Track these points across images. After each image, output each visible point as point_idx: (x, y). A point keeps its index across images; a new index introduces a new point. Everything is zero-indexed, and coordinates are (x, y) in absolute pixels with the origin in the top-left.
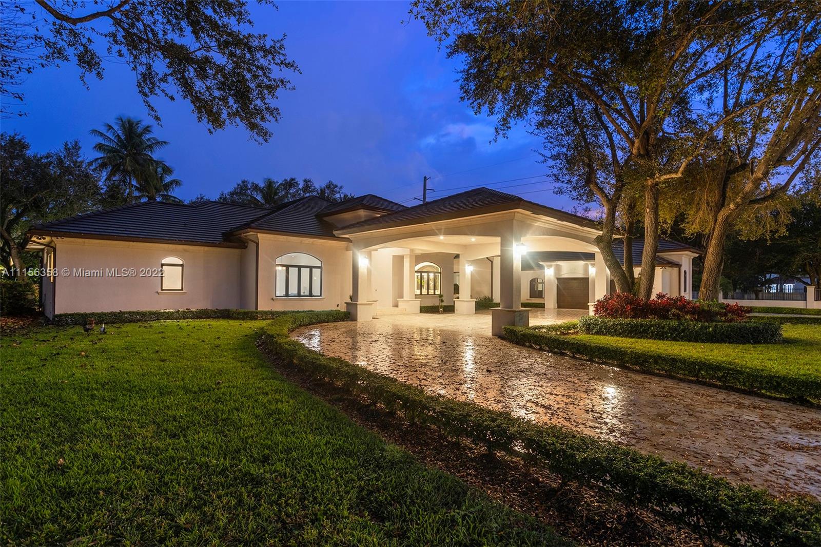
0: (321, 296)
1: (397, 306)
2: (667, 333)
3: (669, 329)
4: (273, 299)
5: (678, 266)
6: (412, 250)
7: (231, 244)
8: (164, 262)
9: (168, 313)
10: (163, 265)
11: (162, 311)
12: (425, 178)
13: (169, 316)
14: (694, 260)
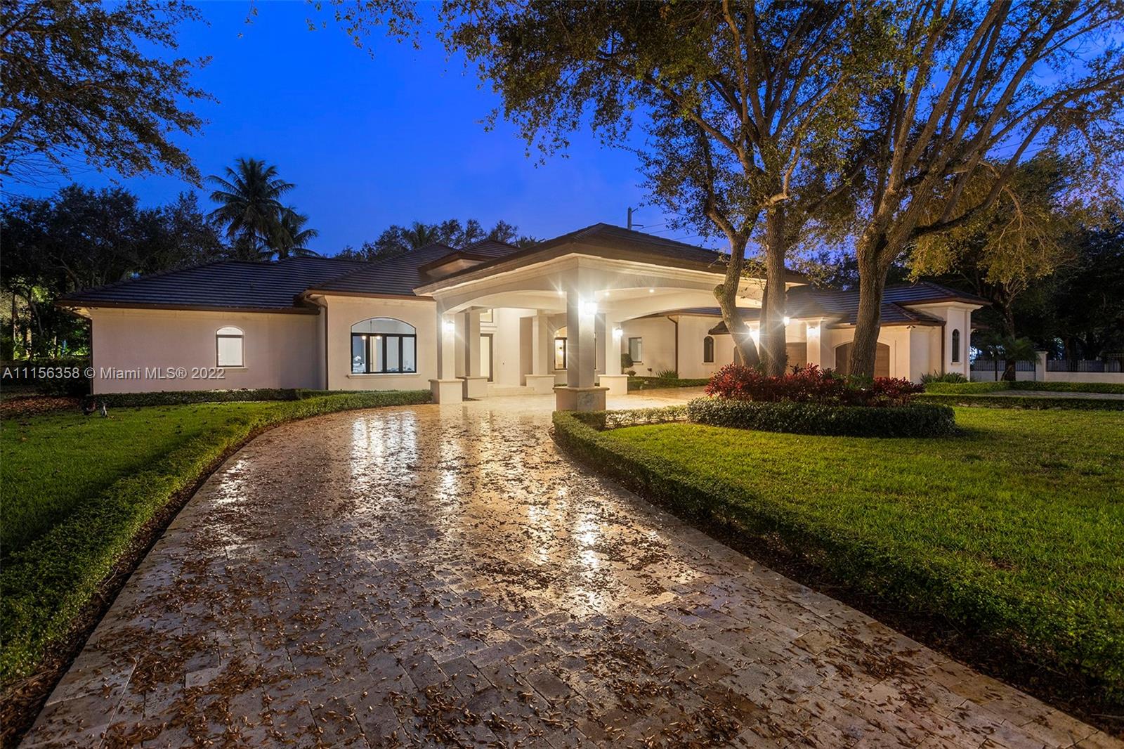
0: (415, 372)
1: (524, 384)
2: (776, 421)
3: (780, 414)
4: (347, 376)
5: (941, 323)
6: (540, 311)
7: (301, 309)
8: (219, 333)
9: (218, 394)
10: (218, 336)
11: (213, 391)
12: (630, 209)
13: (220, 397)
14: (974, 314)
